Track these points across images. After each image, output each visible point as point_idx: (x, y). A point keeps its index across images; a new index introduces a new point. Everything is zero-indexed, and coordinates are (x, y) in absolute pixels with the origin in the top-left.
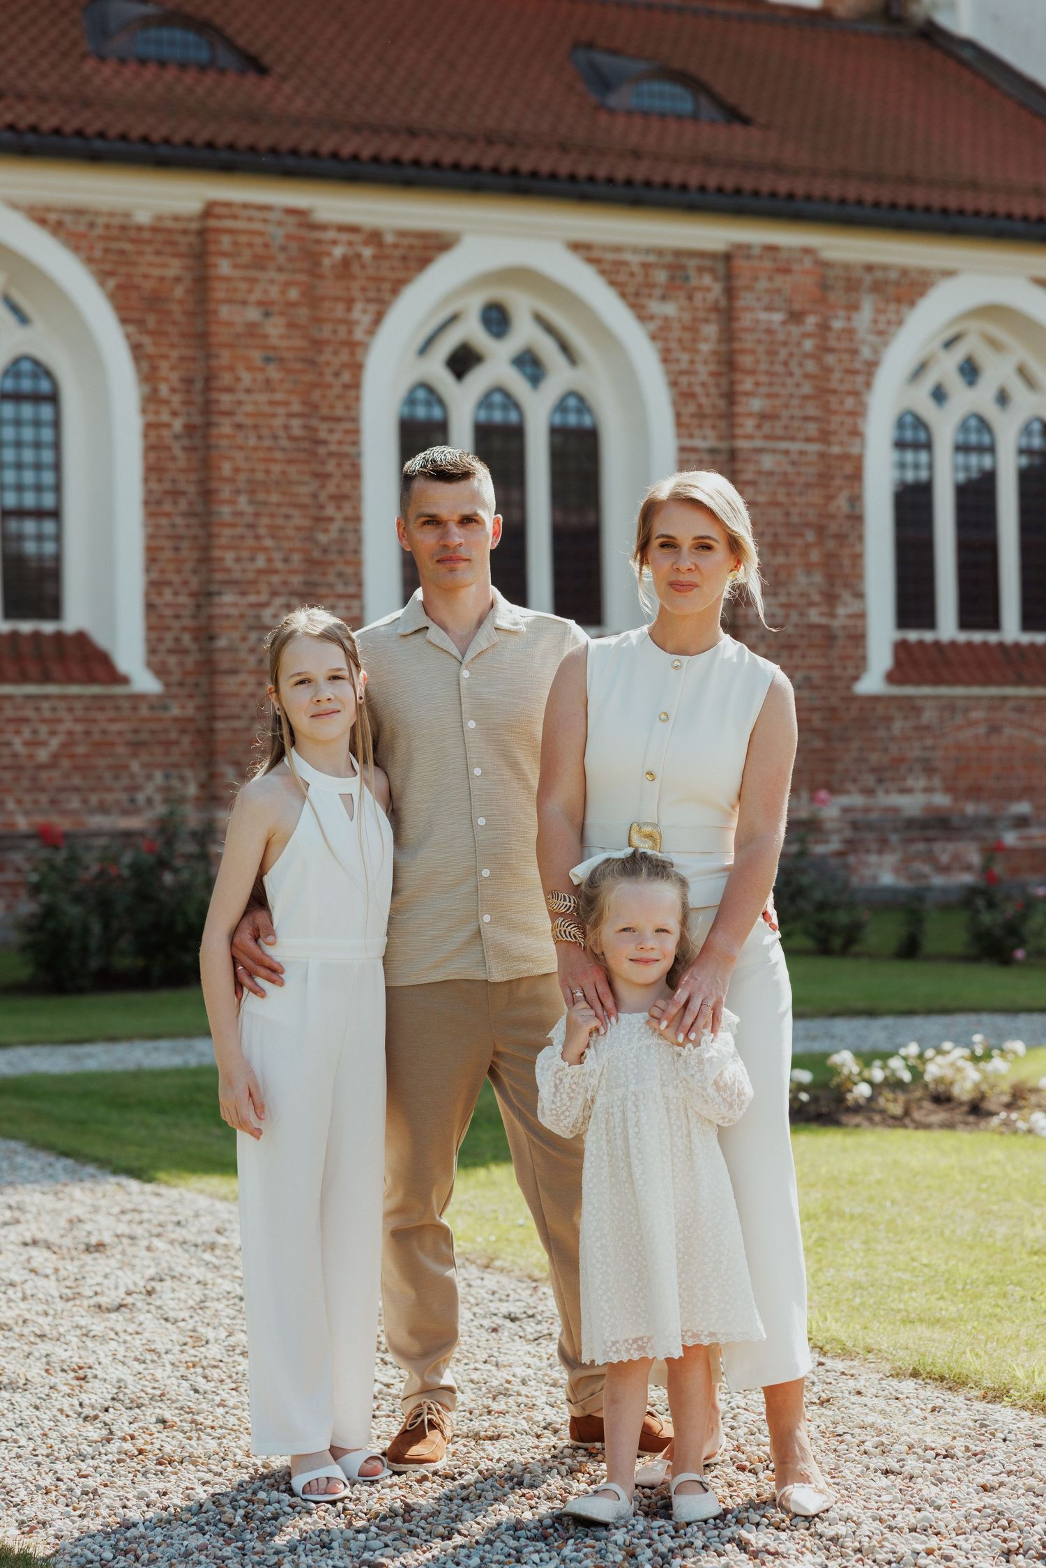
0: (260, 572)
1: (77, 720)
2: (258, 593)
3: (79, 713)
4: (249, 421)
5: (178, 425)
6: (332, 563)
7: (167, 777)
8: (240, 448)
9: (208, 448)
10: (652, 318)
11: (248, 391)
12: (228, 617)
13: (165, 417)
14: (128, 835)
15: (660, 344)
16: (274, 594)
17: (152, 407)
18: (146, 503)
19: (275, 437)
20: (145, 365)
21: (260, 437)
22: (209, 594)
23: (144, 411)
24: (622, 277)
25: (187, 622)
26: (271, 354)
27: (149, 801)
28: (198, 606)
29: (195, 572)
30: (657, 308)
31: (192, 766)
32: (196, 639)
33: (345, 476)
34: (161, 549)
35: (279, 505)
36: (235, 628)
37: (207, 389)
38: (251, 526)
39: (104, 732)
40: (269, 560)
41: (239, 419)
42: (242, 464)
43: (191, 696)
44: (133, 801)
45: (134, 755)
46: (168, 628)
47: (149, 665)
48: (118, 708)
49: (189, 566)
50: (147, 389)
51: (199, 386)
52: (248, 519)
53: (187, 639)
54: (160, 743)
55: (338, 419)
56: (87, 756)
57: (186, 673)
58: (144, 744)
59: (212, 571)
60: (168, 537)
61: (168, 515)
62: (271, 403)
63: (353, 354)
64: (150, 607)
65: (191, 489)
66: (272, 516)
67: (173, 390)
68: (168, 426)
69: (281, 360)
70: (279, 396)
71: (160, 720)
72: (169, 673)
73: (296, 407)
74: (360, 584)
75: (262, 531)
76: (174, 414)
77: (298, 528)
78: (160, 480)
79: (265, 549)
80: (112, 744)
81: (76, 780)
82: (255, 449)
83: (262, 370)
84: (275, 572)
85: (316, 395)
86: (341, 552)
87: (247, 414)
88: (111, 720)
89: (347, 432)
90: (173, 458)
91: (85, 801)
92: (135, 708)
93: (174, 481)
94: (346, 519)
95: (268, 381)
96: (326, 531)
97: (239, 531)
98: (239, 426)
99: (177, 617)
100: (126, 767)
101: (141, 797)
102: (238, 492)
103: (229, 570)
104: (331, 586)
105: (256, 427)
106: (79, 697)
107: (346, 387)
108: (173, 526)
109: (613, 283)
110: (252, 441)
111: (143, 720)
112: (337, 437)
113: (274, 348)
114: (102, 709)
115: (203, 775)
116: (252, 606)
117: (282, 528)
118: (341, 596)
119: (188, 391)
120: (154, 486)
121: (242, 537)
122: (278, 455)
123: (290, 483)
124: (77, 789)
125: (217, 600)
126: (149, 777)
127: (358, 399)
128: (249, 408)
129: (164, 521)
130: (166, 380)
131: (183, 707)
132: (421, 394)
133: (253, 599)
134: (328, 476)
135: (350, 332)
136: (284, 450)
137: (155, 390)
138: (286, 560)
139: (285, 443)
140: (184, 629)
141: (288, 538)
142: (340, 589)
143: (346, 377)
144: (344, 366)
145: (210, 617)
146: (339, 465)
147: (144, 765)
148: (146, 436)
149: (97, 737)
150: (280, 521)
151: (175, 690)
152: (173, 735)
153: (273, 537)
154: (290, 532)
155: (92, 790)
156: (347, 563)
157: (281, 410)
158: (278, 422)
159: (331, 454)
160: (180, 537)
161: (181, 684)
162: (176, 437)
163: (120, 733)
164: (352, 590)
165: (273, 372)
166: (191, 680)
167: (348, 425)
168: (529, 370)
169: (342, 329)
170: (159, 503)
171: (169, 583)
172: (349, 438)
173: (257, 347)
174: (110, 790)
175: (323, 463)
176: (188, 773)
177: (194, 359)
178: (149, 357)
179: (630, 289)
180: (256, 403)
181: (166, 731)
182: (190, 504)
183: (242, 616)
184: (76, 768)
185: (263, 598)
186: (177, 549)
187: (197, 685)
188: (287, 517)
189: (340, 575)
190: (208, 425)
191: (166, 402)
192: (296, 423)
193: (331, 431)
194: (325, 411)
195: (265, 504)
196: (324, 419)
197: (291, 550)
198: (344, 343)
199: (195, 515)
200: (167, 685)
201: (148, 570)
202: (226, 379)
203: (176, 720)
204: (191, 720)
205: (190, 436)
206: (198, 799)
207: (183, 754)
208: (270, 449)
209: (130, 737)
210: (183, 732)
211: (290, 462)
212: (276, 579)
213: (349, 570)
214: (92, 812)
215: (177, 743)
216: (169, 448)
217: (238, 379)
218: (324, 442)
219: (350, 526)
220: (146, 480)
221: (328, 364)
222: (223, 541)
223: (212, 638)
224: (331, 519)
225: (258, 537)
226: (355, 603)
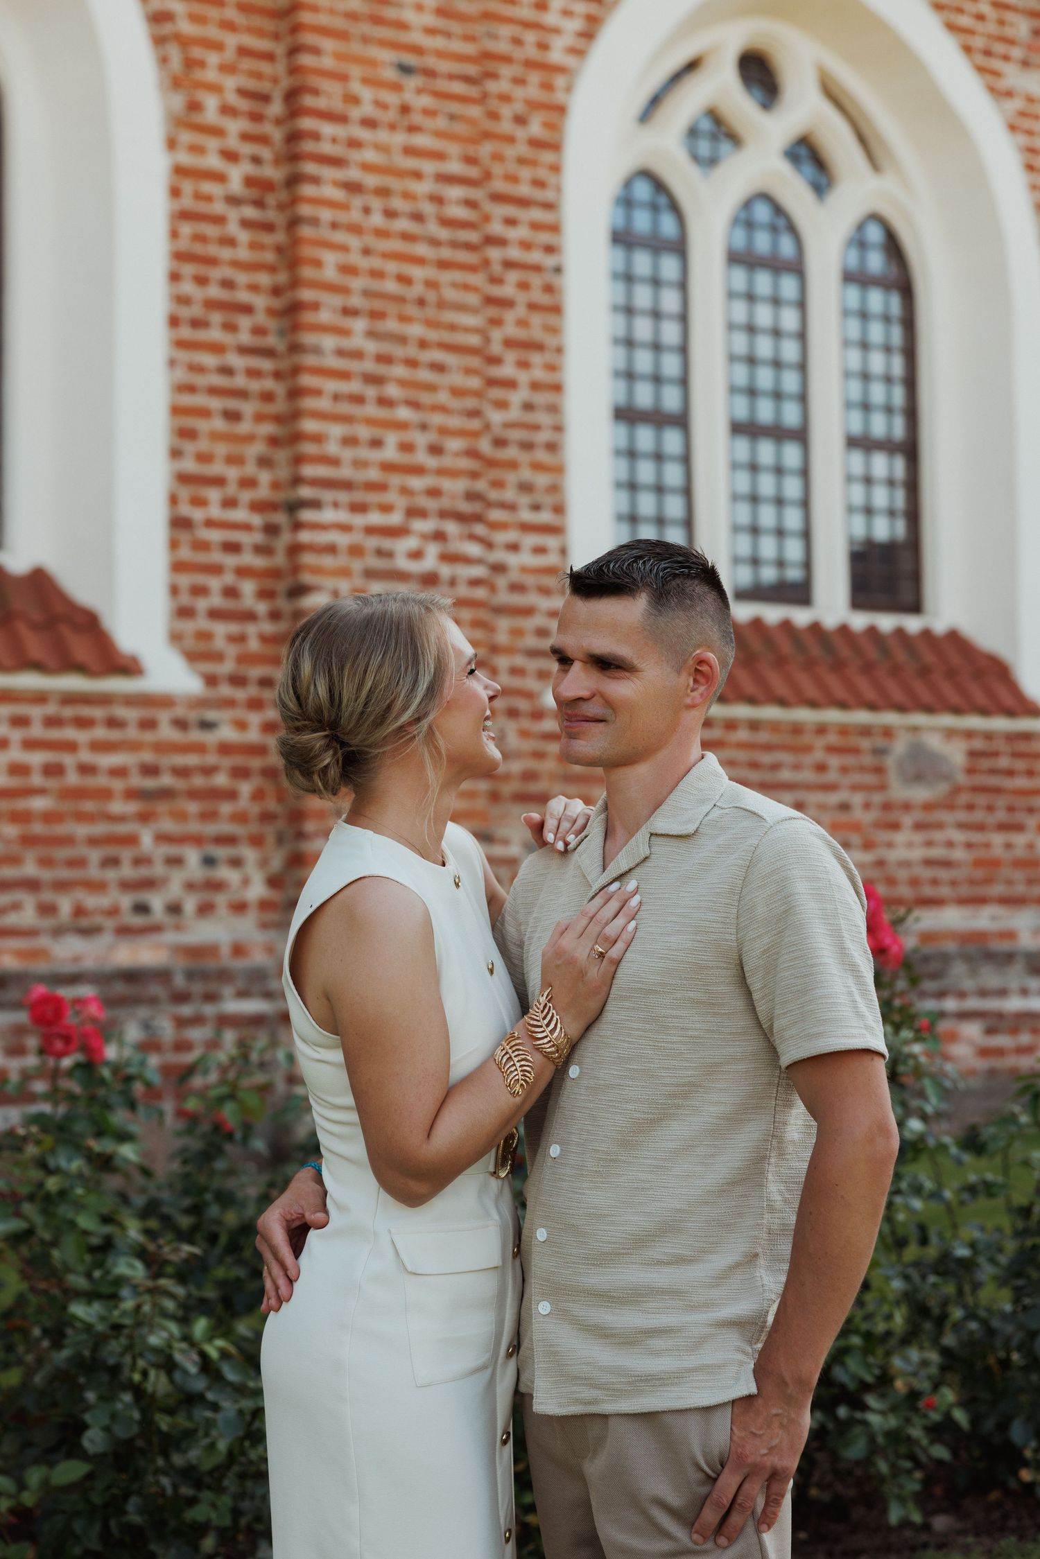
0: (388, 467)
1: (30, 745)
2: (386, 508)
3: (37, 731)
4: (371, 181)
5: (236, 175)
6: (512, 465)
7: (209, 861)
8: (355, 229)
9: (294, 223)
10: (1009, 94)
11: (369, 123)
12: (331, 549)
13: (213, 161)
14: (132, 976)
15: (1022, 139)
16: (415, 512)
17: (186, 137)
18: (174, 321)
19: (418, 217)
20: (174, 52)
21: (390, 214)
22: (294, 507)
23: (171, 144)
24: (964, 21)
25: (248, 559)
26: (410, 59)
27: (174, 909)
28: (271, 530)
29: (264, 462)
30: (1014, 77)
31: (256, 841)
32: (265, 594)
33: (533, 307)
34: (204, 413)
35: (423, 344)
36: (345, 572)
37: (294, 110)
38: (374, 380)
39: (86, 769)
40: (407, 447)
41: (354, 174)
42: (356, 259)
43: (255, 704)
44: (142, 908)
45: (145, 817)
46: (216, 570)
47: (175, 638)
48: (113, 723)
49: (255, 450)
50: (178, 101)
51: (276, 108)
52: (369, 366)
53: (248, 588)
54: (193, 794)
55: (523, 203)
56: (50, 817)
57: (243, 659)
58: (166, 794)
59: (298, 460)
60: (214, 391)
61: (217, 349)
62: (409, 151)
63: (548, 87)
64: (179, 524)
65: (260, 302)
66: (412, 363)
67: (227, 110)
68: (220, 178)
69: (430, 73)
70: (422, 141)
71: (199, 748)
72: (218, 657)
73: (455, 167)
74: (559, 509)
75: (392, 391)
76: (230, 156)
77: (457, 392)
78: (201, 281)
79: (402, 426)
80: (106, 794)
81: (30, 869)
82: (381, 233)
83: (397, 87)
84: (418, 470)
85: (485, 150)
86: (527, 446)
87: (367, 167)
88: (98, 746)
89: (536, 226)
90: (230, 242)
91: (47, 910)
92: (148, 724)
93: (228, 284)
94: (535, 386)
95: (405, 109)
96: (502, 405)
97: (355, 386)
98: (353, 188)
99: (232, 548)
100: (131, 840)
101: (157, 902)
102: (348, 312)
103: (334, 462)
104: (511, 507)
105: (383, 192)
106: (40, 698)
107: (536, 143)
108: (227, 371)
109: (952, 27)
110: (377, 220)
111: (162, 748)
112: (521, 232)
113: (417, 50)
114: (83, 723)
115: (277, 863)
116: (370, 530)
117: (431, 388)
118: (527, 528)
119: (256, 117)
120: (188, 288)
121: (359, 399)
122: (421, 249)
123: (442, 305)
124: (32, 885)
125: (307, 515)
126: (175, 861)
127: (556, 169)
128: (370, 156)
129: (209, 360)
130: (216, 89)
131: (241, 725)
132: (642, 190)
133: (375, 518)
134: (507, 303)
135: (543, 47)
136: (434, 242)
137: (194, 106)
138: (435, 450)
139: (433, 228)
140: (242, 572)
141: (441, 409)
142: (527, 516)
143: (535, 128)
144: (534, 105)
145: (295, 550)
146: (524, 286)
147: (162, 838)
148: (175, 192)
149: (72, 779)
150: (424, 375)
151: (226, 690)
152: (221, 780)
153: (415, 405)
154: (443, 397)
155: (62, 886)
156: (537, 467)
157: (428, 167)
158: (423, 188)
159: (509, 264)
160: (241, 394)
161: (237, 681)
162: (233, 201)
163: (119, 772)
164: (545, 517)
165: (413, 93)
166: (256, 672)
167: (537, 215)
168: (809, 169)
169: (530, 37)
170: (196, 323)
171: (219, 481)
172: (544, 238)
173: (384, 43)
174: (97, 887)
175: (496, 280)
176: (250, 854)
177: (269, 57)
178: (184, 42)
179: (978, 42)
180: (383, 148)
181: (208, 771)
182: (258, 331)
183: (356, 551)
184: (28, 841)
185: (395, 519)
186: (233, 416)
187: (266, 682)
188: (439, 368)
189: (526, 487)
190: (294, 180)
191: (217, 132)
192: (455, 192)
193: (511, 222)
194: (499, 186)
195: (402, 340)
196: (498, 198)
197: (444, 431)
198: (530, 64)
199: (269, 353)
200: (211, 680)
201: (176, 453)
202: (329, 96)
203: (225, 749)
204: (260, 750)
205: (259, 204)
206: (264, 905)
207: (240, 818)
208: (407, 237)
209: (137, 781)
210: (241, 773)
211: (444, 265)
212: (417, 483)
213: (542, 480)
214: (58, 932)
215: (232, 795)
216: (219, 220)
217: (353, 100)
218: (500, 242)
219: (541, 398)
220: (175, 277)
221: (505, 98)
222: (323, 404)
223: (298, 591)
224: (511, 384)
225: (384, 402)
226: (551, 542)
